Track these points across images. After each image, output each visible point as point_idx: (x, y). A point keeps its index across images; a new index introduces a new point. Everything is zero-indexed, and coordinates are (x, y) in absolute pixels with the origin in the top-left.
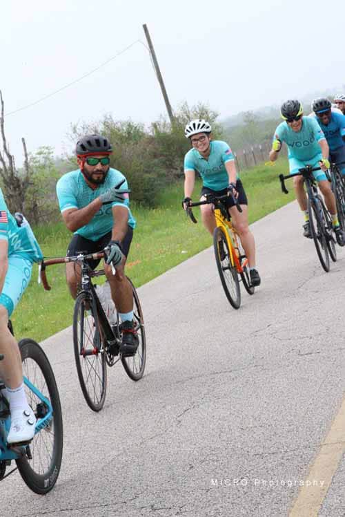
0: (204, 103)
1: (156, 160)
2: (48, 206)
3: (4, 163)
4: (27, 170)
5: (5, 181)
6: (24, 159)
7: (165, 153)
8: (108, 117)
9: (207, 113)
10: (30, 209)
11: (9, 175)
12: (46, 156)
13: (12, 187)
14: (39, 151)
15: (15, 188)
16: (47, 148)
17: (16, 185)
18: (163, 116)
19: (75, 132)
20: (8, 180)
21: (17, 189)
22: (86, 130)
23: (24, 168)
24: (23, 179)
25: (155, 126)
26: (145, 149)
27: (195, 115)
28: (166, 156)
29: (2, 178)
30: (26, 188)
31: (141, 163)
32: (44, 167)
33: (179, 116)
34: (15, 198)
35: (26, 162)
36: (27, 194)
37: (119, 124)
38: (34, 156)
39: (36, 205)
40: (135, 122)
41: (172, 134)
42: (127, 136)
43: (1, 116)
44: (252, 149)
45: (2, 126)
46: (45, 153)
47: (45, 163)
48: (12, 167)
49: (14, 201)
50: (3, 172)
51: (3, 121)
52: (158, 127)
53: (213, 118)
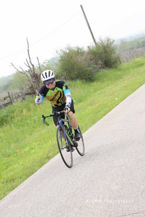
1: (92, 62)
3: (30, 68)
4: (40, 70)
5: (31, 76)
6: (38, 66)
7: (94, 58)
8: (69, 45)
9: (110, 40)
11: (33, 73)
12: (47, 64)
13: (34, 78)
14: (44, 62)
15: (36, 78)
16: (47, 60)
17: (36, 77)
19: (57, 53)
20: (33, 75)
21: (37, 79)
22: (62, 51)
23: (39, 69)
24: (38, 74)
25: (89, 47)
26: (87, 57)
27: (105, 41)
28: (96, 59)
31: (86, 64)
33: (98, 43)
34: (36, 83)
35: (39, 67)
38: (42, 64)
40: (80, 47)
41: (96, 50)
42: (77, 52)
43: (27, 48)
44: (129, 54)
45: (28, 53)
46: (46, 63)
47: (47, 67)
48: (34, 69)
49: (35, 84)
50: (30, 72)
51: (28, 50)
52: (90, 48)
53: (113, 42)
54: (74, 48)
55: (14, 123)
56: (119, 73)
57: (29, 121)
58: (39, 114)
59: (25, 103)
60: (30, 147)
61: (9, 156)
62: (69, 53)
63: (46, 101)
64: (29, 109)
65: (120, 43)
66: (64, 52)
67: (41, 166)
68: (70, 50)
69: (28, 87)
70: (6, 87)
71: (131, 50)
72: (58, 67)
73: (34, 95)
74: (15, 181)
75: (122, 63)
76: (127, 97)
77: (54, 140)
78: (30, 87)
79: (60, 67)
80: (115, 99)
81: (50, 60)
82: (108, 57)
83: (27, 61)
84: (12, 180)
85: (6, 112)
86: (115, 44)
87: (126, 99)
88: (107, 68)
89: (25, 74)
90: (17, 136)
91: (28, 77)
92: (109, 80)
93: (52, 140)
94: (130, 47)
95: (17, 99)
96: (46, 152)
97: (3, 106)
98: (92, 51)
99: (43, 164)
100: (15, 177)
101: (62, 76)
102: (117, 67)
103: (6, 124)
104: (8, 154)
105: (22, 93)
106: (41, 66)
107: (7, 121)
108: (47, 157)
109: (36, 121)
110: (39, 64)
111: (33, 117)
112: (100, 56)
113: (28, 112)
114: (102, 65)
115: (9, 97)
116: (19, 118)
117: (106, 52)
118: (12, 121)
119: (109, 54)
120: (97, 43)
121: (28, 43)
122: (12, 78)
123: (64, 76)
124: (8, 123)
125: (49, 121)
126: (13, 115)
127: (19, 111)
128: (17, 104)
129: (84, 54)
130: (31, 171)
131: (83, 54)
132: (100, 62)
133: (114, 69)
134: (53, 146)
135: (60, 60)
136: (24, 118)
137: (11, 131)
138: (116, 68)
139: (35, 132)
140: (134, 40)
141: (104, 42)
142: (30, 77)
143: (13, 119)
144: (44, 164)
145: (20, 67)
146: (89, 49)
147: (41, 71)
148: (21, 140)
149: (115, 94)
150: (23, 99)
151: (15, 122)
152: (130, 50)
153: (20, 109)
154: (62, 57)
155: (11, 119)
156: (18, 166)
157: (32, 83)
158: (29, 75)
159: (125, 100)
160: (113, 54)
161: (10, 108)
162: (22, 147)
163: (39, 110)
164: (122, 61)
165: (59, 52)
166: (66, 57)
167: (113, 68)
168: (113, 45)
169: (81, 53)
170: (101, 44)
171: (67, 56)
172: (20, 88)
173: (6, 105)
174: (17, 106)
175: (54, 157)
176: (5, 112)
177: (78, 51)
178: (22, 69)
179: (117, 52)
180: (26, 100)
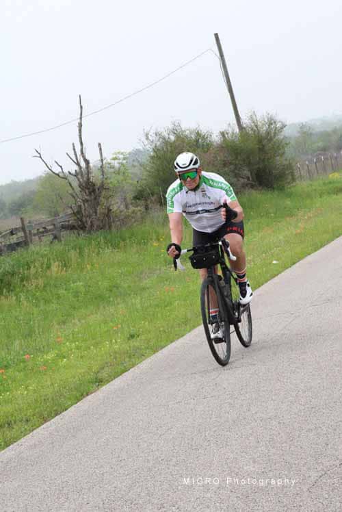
0: (272, 113)
1: (226, 169)
2: (121, 212)
3: (80, 168)
4: (103, 175)
5: (80, 186)
6: (100, 164)
7: (234, 162)
8: (177, 124)
9: (275, 122)
10: (104, 214)
11: (85, 179)
12: (121, 161)
13: (87, 191)
14: (114, 156)
15: (90, 193)
16: (122, 154)
17: (91, 188)
18: (231, 124)
19: (147, 138)
20: (84, 185)
21: (93, 194)
22: (158, 137)
23: (100, 173)
24: (98, 184)
25: (223, 134)
26: (216, 157)
27: (263, 125)
28: (236, 165)
29: (78, 182)
30: (101, 192)
32: (118, 172)
33: (247, 126)
34: (90, 203)
35: (101, 167)
36: (102, 199)
37: (188, 132)
38: (109, 161)
39: (111, 210)
40: (204, 130)
41: (241, 143)
42: (195, 143)
43: (79, 121)
44: (315, 160)
45: (80, 131)
46: (120, 159)
47: (119, 169)
48: (88, 172)
49: (89, 205)
50: (79, 177)
51: (80, 125)
52: (226, 136)
53: (282, 128)
55: (28, 291)
56: (288, 202)
57: (62, 292)
58: (88, 278)
59: (58, 247)
60: (57, 352)
61: (6, 367)
62: (174, 141)
63: (108, 248)
64: (65, 264)
65: (299, 132)
66: (164, 138)
67: (78, 400)
68: (178, 137)
69: (69, 211)
70: (18, 207)
71: (323, 152)
72: (145, 173)
73: (81, 232)
74: (13, 428)
75: (298, 182)
76: (300, 259)
77: (116, 342)
78: (75, 211)
79: (150, 172)
80: (272, 261)
81: (130, 154)
82: (266, 163)
83: (74, 149)
84: (6, 425)
85: (12, 263)
86: (287, 135)
87: (297, 264)
88: (260, 188)
89: (66, 179)
90: (32, 323)
91: (73, 189)
92: (262, 216)
93: (111, 341)
94: (320, 144)
95: (40, 238)
96: (95, 369)
97: (5, 249)
98: (229, 144)
99: (85, 394)
100: (14, 418)
101: (153, 195)
102: (286, 188)
103: (9, 292)
104: (5, 363)
105: (54, 225)
106: (107, 165)
107: (12, 285)
108: (96, 378)
109: (80, 294)
110: (102, 160)
111: (73, 283)
112: (248, 157)
113: (62, 269)
114: (248, 179)
115: (23, 229)
116: (41, 282)
117: (262, 149)
118: (24, 285)
119: (269, 155)
120: (244, 126)
121: (81, 107)
122: (35, 187)
123: (157, 194)
124: (12, 291)
125: (110, 297)
126: (26, 272)
127: (42, 264)
128: (40, 247)
129: (211, 149)
130: (55, 408)
131: (208, 149)
132: (246, 172)
133: (276, 192)
134: (112, 354)
135: (152, 157)
136: (52, 282)
137: (18, 310)
138: (281, 189)
139: (74, 319)
140: (329, 130)
141: (259, 123)
142: (78, 189)
143: (25, 282)
144: (87, 395)
145: (56, 162)
146: (222, 139)
147: (105, 177)
148: (39, 333)
149: (273, 251)
150: (55, 237)
151: (29, 289)
152: (318, 152)
153: (46, 260)
154: (158, 150)
155: (22, 280)
156: (26, 392)
157: (80, 203)
158: (75, 184)
159: (294, 266)
160: (278, 158)
161: (22, 255)
162: (39, 350)
163: (89, 269)
164: (297, 174)
165: (152, 138)
166: (168, 151)
167: (273, 188)
168: (281, 137)
169: (203, 145)
170: (252, 129)
171: (169, 148)
172: (51, 212)
173: (12, 248)
174: (38, 254)
175: (112, 380)
176: (7, 265)
177: (197, 141)
178: (61, 167)
179: (289, 152)
180: (61, 241)
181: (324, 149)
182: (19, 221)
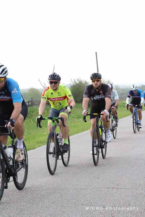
54: (83, 81)
68: (80, 82)
94: (122, 92)
115: (32, 101)
121: (54, 68)
126: (32, 114)
140: (125, 88)
141: (105, 82)
145: (44, 83)
165: (73, 80)
174: (36, 109)
177: (85, 84)
178: (45, 85)
181: (122, 94)
182: (31, 99)
